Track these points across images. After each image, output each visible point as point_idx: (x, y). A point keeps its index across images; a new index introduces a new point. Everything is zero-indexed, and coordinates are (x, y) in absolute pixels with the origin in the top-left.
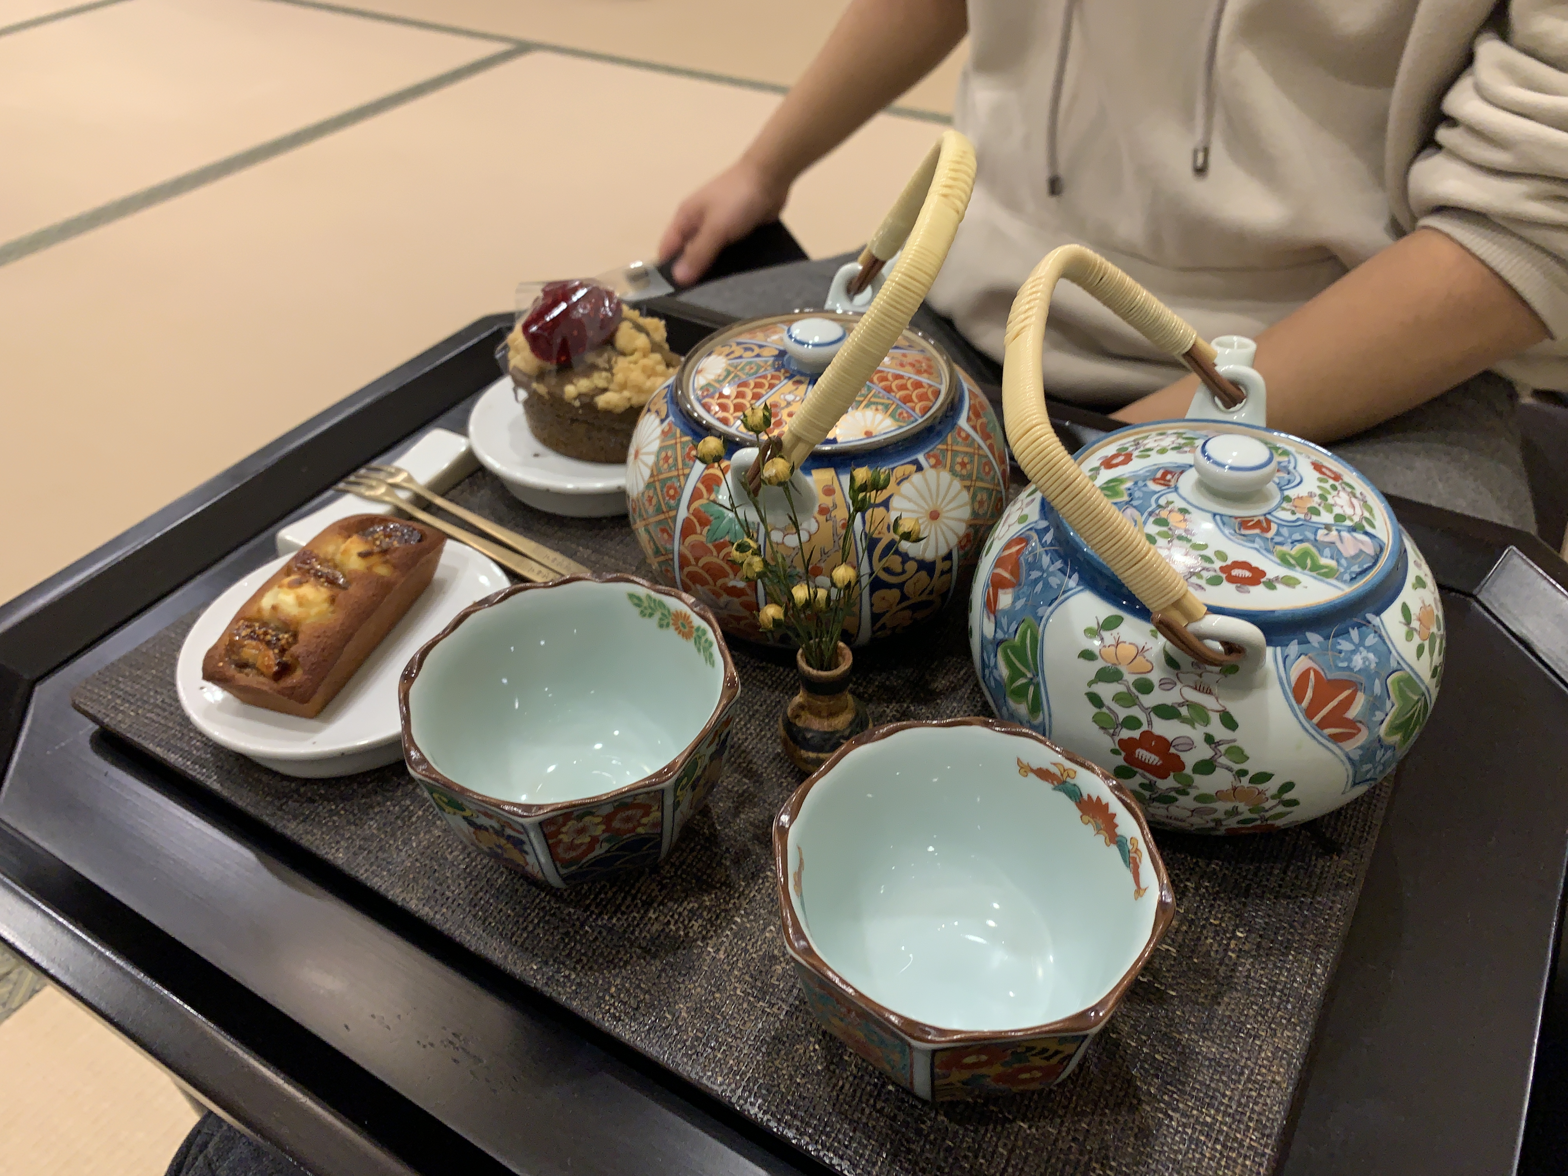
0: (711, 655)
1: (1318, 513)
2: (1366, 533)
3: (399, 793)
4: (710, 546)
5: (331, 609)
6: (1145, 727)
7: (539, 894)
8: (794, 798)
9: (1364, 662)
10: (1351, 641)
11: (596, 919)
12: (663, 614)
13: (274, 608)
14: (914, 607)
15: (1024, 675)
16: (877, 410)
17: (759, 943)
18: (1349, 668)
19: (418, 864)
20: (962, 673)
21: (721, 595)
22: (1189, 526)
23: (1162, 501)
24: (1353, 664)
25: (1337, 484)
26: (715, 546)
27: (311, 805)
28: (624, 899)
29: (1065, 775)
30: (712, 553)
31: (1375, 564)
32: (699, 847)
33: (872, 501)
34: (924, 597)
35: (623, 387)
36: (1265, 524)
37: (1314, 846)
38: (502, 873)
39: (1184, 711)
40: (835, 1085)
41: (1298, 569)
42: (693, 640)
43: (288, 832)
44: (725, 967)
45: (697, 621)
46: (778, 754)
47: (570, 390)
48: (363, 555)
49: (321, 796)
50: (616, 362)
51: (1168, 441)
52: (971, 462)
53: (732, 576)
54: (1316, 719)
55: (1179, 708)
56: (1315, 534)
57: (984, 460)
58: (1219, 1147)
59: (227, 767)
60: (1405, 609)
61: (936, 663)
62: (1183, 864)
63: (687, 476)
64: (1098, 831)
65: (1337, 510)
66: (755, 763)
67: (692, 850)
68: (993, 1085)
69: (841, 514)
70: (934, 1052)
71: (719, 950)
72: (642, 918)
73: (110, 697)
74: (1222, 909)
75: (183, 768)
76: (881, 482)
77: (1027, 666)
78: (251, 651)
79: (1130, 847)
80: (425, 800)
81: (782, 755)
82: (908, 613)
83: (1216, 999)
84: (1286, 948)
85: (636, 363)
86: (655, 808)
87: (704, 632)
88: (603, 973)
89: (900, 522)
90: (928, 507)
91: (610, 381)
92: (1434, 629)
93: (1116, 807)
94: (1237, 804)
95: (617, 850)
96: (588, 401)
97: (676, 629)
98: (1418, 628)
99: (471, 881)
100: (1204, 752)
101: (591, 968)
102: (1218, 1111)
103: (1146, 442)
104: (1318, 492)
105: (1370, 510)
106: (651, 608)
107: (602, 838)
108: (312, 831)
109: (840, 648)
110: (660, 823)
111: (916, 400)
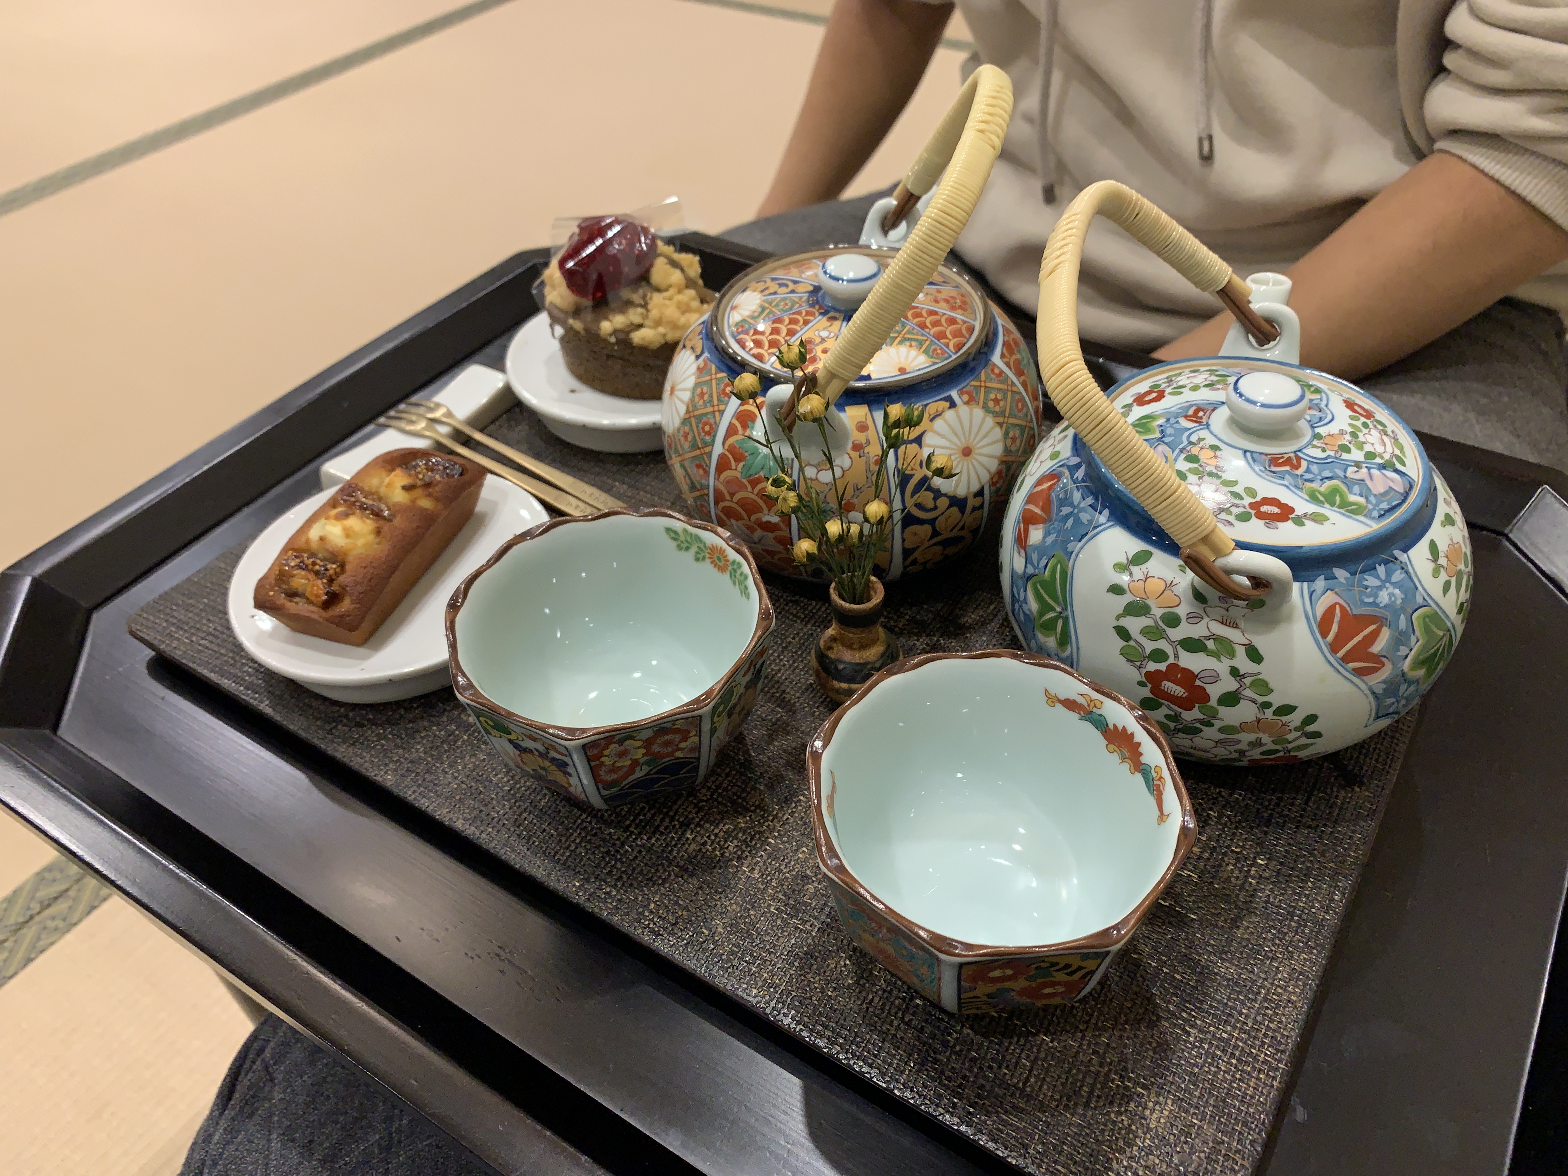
0: (746, 588)
1: (1348, 451)
2: (1396, 471)
3: (445, 719)
4: (745, 481)
5: (377, 540)
6: (1171, 660)
7: (581, 815)
8: (827, 725)
9: (1390, 598)
10: (1378, 577)
11: (636, 839)
12: (699, 548)
13: (322, 539)
14: (946, 543)
15: (1053, 610)
16: (911, 346)
17: (792, 863)
18: (1375, 604)
19: (464, 786)
20: (992, 607)
21: (756, 530)
22: (1221, 463)
23: (1194, 438)
24: (1378, 600)
25: (1368, 421)
26: (750, 482)
27: (360, 730)
28: (662, 820)
29: (1092, 705)
30: (747, 488)
31: (1404, 501)
32: (734, 773)
33: (905, 438)
34: (955, 533)
35: (658, 323)
36: (1295, 462)
37: (1336, 778)
38: (545, 795)
39: (1210, 644)
40: (865, 998)
41: (1327, 505)
42: (728, 574)
43: (338, 755)
44: (760, 885)
45: (732, 555)
46: (811, 684)
47: (606, 326)
48: (407, 488)
49: (369, 720)
50: (651, 298)
51: (1200, 379)
52: (1005, 398)
53: (766, 511)
54: (1341, 654)
55: (1206, 642)
56: (1345, 471)
57: (1017, 397)
58: (1234, 1061)
60: (1433, 546)
61: (966, 598)
62: (1206, 793)
63: (722, 412)
64: (1123, 759)
65: (1368, 448)
66: (788, 693)
67: (728, 775)
68: (1017, 998)
69: (874, 450)
70: (961, 966)
71: (753, 869)
72: (679, 839)
73: (165, 625)
74: (1244, 837)
75: (236, 693)
76: (915, 418)
77: (1055, 599)
78: (300, 580)
79: (1154, 775)
80: (470, 725)
81: (814, 686)
82: (939, 548)
83: (1235, 923)
84: (1305, 875)
85: (670, 299)
86: (693, 733)
87: (740, 566)
88: (642, 891)
89: (933, 458)
90: (961, 444)
91: (645, 317)
92: (1462, 567)
93: (1141, 736)
94: (1261, 735)
95: (657, 773)
96: (623, 338)
97: (712, 563)
98: (1445, 565)
99: (515, 803)
100: (1229, 684)
101: (631, 885)
102: (1234, 1027)
103: (1178, 379)
104: (1349, 430)
105: (1402, 449)
106: (687, 541)
107: (642, 761)
108: (361, 754)
109: (872, 582)
110: (698, 748)
111: (950, 337)
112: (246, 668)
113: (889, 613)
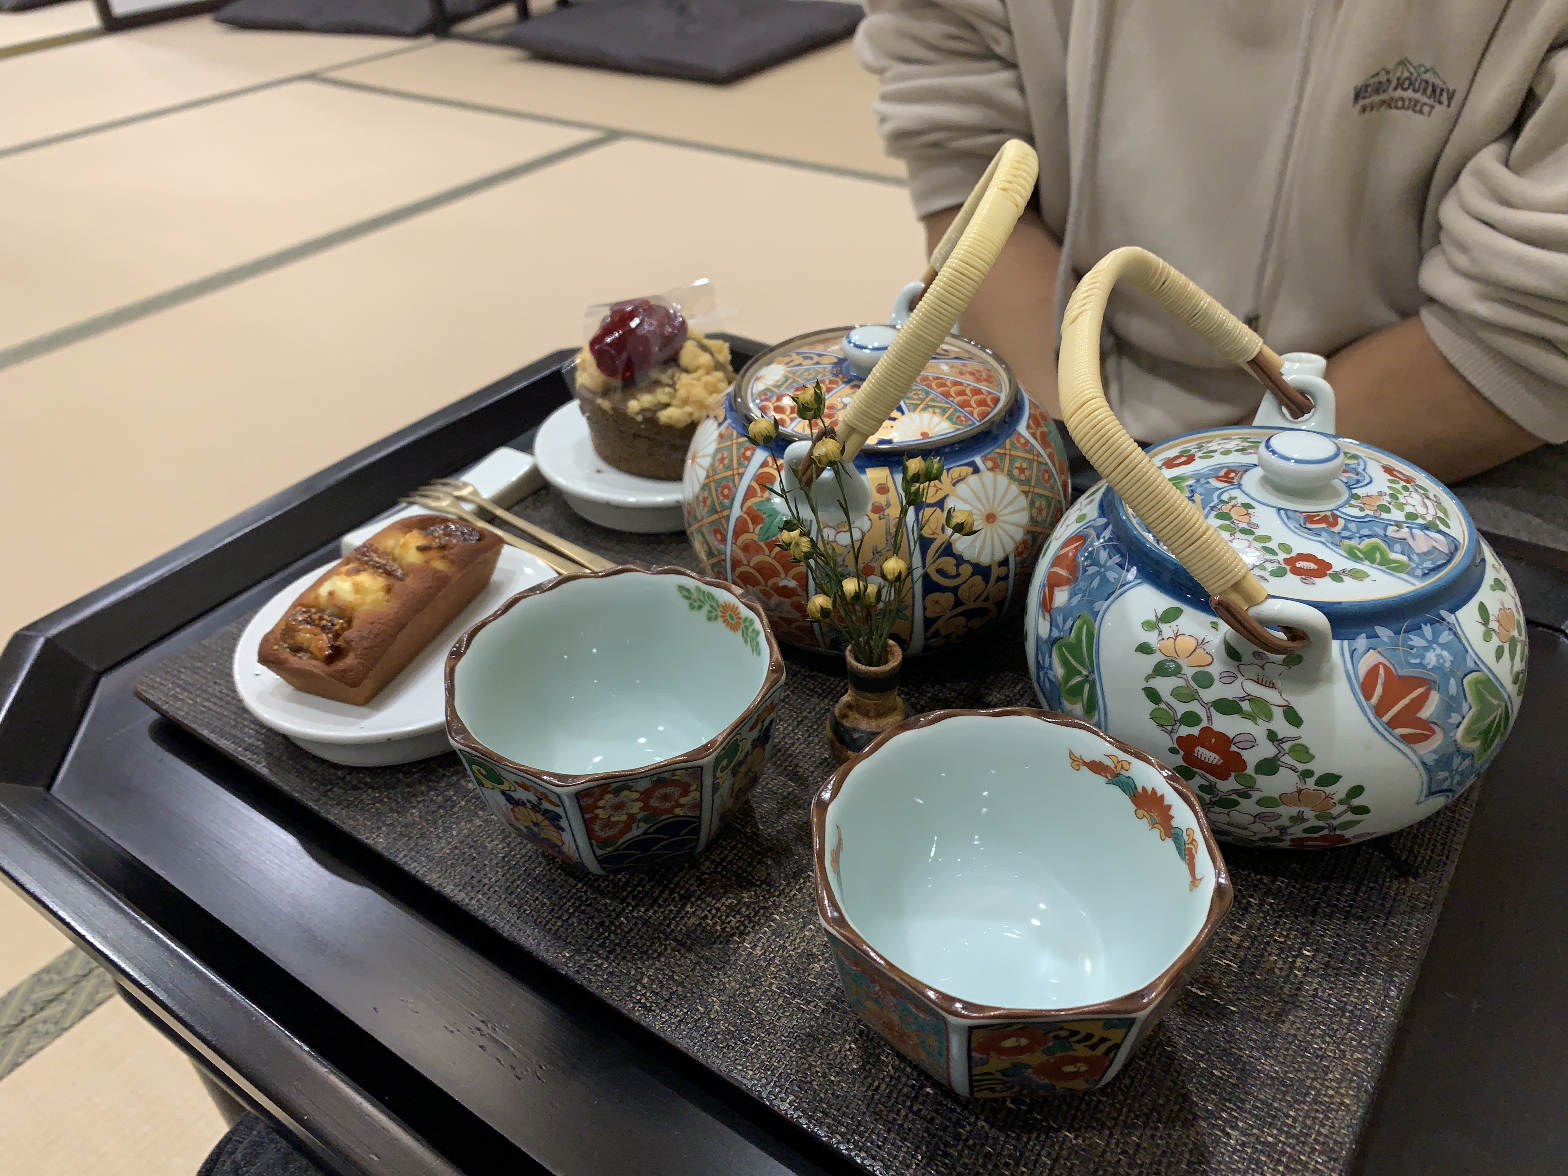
0: (758, 644)
1: (1388, 511)
2: (1440, 532)
3: (443, 784)
4: (762, 544)
5: (386, 598)
6: (1204, 724)
7: (576, 885)
9: (1438, 660)
10: (1423, 637)
11: (633, 910)
12: (711, 606)
13: (332, 595)
14: (969, 614)
15: (1080, 673)
16: (934, 413)
17: (798, 941)
18: (1422, 666)
19: (457, 851)
20: (1018, 688)
21: (773, 595)
22: (1254, 520)
23: (1225, 497)
24: (1426, 662)
25: (1408, 485)
26: (767, 545)
27: (355, 792)
28: (662, 892)
29: (1119, 767)
30: (764, 551)
31: (1449, 561)
32: (740, 846)
33: (926, 497)
34: (979, 604)
35: (685, 402)
36: (1331, 520)
37: (1388, 869)
38: (541, 863)
39: (1246, 706)
40: (871, 1085)
41: (1367, 562)
42: (740, 632)
43: (331, 817)
44: (762, 963)
45: (745, 612)
46: (826, 758)
47: (633, 405)
48: (422, 549)
49: (365, 784)
50: (679, 378)
51: (1231, 445)
52: (1030, 468)
53: (783, 576)
54: (1386, 718)
55: (1241, 703)
56: (1385, 529)
57: (1043, 467)
58: (1281, 1168)
59: (276, 754)
60: (1482, 608)
61: (992, 677)
62: (1246, 880)
63: (741, 475)
64: (1153, 825)
65: (1409, 509)
66: (801, 767)
67: (733, 848)
68: (1036, 1078)
69: (894, 512)
70: (971, 1029)
71: (756, 946)
72: (678, 912)
73: (170, 686)
74: (1288, 926)
75: (234, 753)
76: (935, 471)
77: (1082, 663)
78: (305, 635)
79: (1186, 838)
80: (469, 791)
82: (962, 620)
83: (1279, 1017)
84: (1357, 968)
85: (698, 379)
86: (694, 787)
87: (752, 622)
88: (635, 964)
89: (953, 516)
90: (984, 510)
91: (673, 396)
92: (1515, 633)
93: (1172, 797)
94: (1302, 809)
95: (654, 832)
96: (650, 417)
97: (724, 621)
98: (1496, 629)
99: (509, 869)
100: (1267, 750)
101: (624, 958)
102: (1280, 1130)
103: (1210, 445)
104: (1389, 492)
105: (1445, 512)
106: (701, 601)
107: (639, 816)
108: (354, 816)
109: (890, 646)
110: (698, 806)
111: (974, 406)
112: (246, 730)
113: (910, 690)
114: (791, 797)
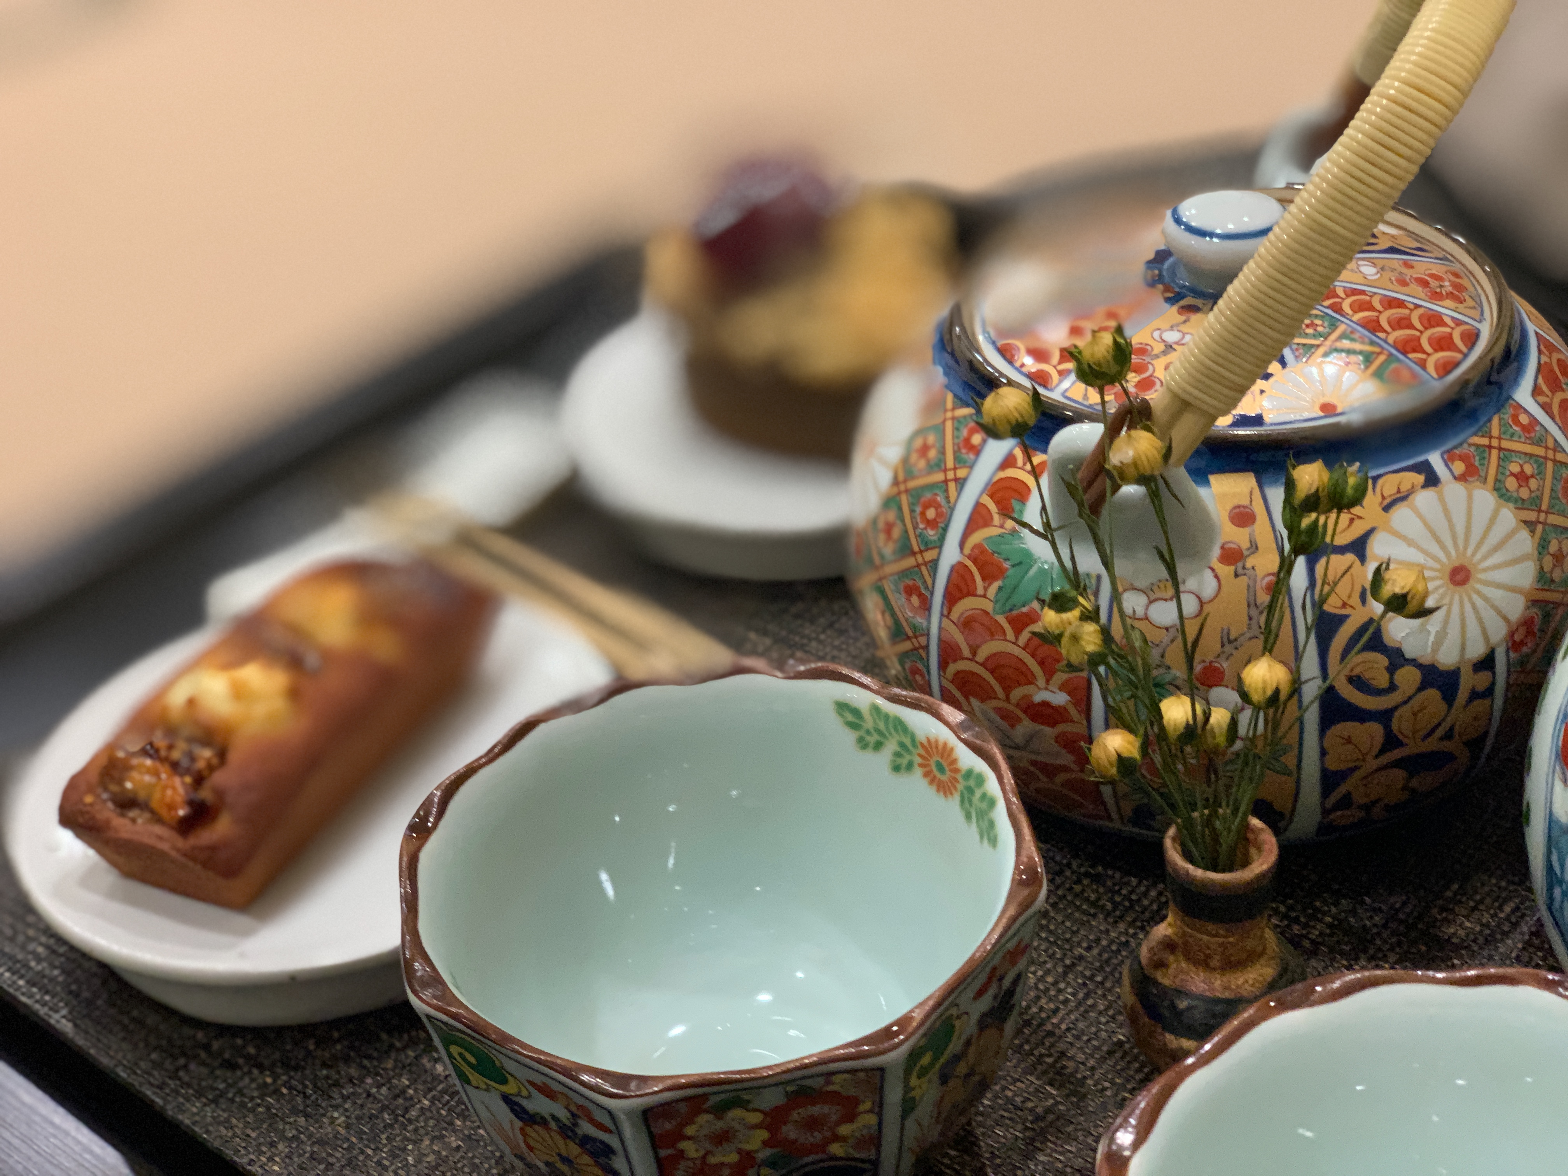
0: (992, 824)
3: (390, 1064)
4: (1001, 620)
5: (290, 710)
12: (902, 745)
13: (191, 702)
14: (1414, 764)
16: (1347, 362)
20: (1508, 909)
21: (1019, 720)
26: (1011, 621)
27: (229, 1074)
30: (1004, 632)
33: (1328, 539)
34: (1432, 745)
42: (957, 796)
45: (967, 759)
46: (1120, 1043)
49: (248, 1057)
52: (1540, 474)
53: (1041, 682)
59: (86, 994)
61: (1455, 886)
63: (961, 483)
66: (1072, 1058)
69: (1266, 561)
75: (11, 990)
76: (1348, 497)
78: (142, 777)
80: (436, 1078)
81: (1127, 1046)
82: (1399, 775)
86: (868, 1105)
87: (980, 780)
89: (1387, 575)
90: (1447, 559)
97: (926, 775)
106: (879, 731)
107: (761, 1156)
108: (227, 1120)
109: (1254, 830)
110: (876, 1140)
111: (1428, 349)
112: (32, 946)
113: (1291, 908)
114: (1051, 1117)
